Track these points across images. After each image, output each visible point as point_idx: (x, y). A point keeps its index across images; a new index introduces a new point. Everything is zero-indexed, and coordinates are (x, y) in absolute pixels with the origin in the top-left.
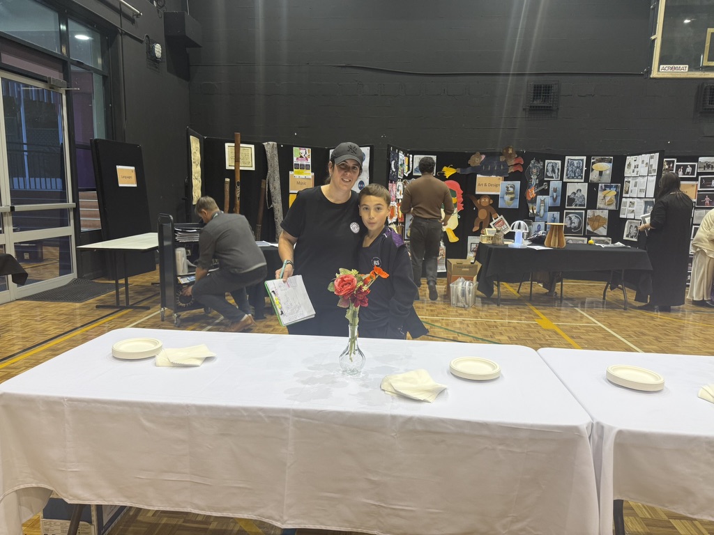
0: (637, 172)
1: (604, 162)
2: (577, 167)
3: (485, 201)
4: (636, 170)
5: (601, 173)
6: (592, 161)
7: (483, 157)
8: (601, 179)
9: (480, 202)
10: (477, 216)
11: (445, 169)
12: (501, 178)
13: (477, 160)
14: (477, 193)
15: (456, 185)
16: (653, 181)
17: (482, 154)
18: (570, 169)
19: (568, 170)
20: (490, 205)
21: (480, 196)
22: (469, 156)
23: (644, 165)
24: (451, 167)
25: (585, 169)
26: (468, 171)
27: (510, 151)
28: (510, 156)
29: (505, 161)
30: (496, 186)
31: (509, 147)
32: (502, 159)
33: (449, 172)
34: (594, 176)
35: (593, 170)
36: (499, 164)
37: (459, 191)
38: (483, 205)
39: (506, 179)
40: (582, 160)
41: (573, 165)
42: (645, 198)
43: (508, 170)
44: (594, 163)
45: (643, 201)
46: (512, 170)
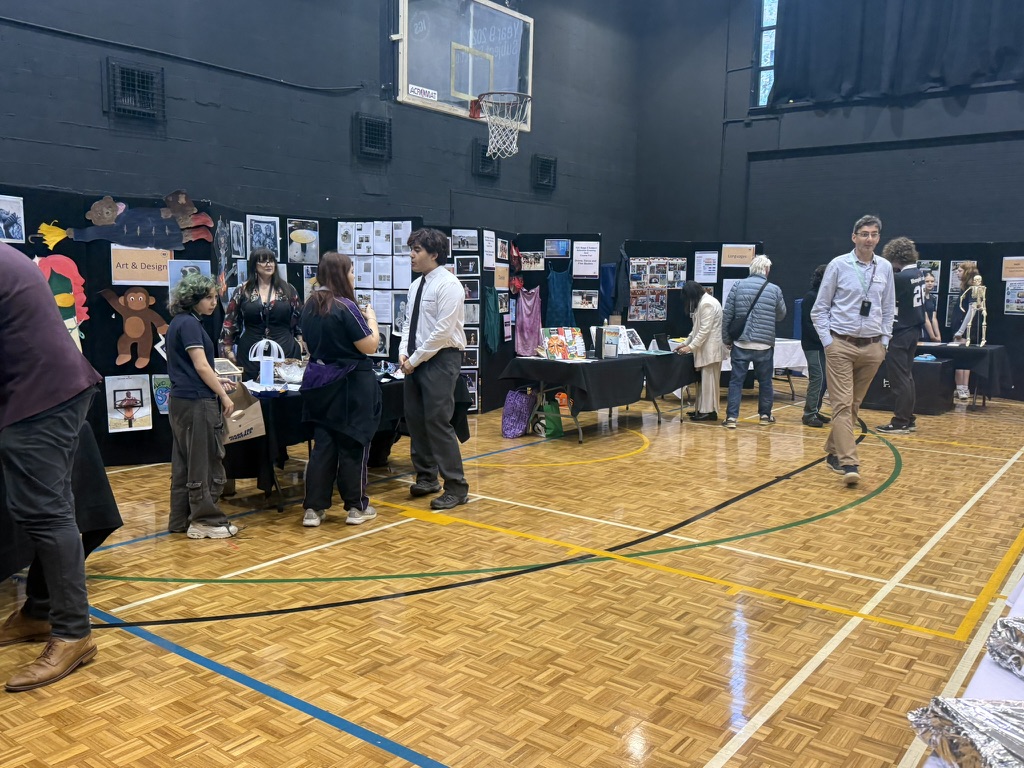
0: (369, 248)
1: (306, 229)
2: (268, 236)
3: (137, 301)
4: (364, 245)
5: (304, 247)
6: (289, 225)
7: (122, 207)
8: (306, 258)
9: (126, 302)
10: (121, 332)
11: (44, 228)
12: (168, 252)
13: (108, 213)
14: (115, 282)
15: (67, 266)
16: (406, 264)
17: (117, 200)
18: (256, 238)
19: (252, 239)
20: (151, 307)
21: (123, 290)
22: (88, 203)
23: (383, 237)
24: (55, 224)
25: (279, 239)
26: (90, 235)
27: (182, 200)
28: (183, 209)
29: (173, 219)
30: (160, 268)
31: (178, 193)
32: (165, 214)
33: (52, 235)
34: (294, 253)
35: (291, 241)
36: (161, 224)
37: (77, 280)
38: (134, 307)
39: (178, 255)
40: (274, 223)
41: (260, 231)
42: (393, 289)
43: (181, 240)
44: (292, 230)
45: (390, 294)
46: (189, 237)
